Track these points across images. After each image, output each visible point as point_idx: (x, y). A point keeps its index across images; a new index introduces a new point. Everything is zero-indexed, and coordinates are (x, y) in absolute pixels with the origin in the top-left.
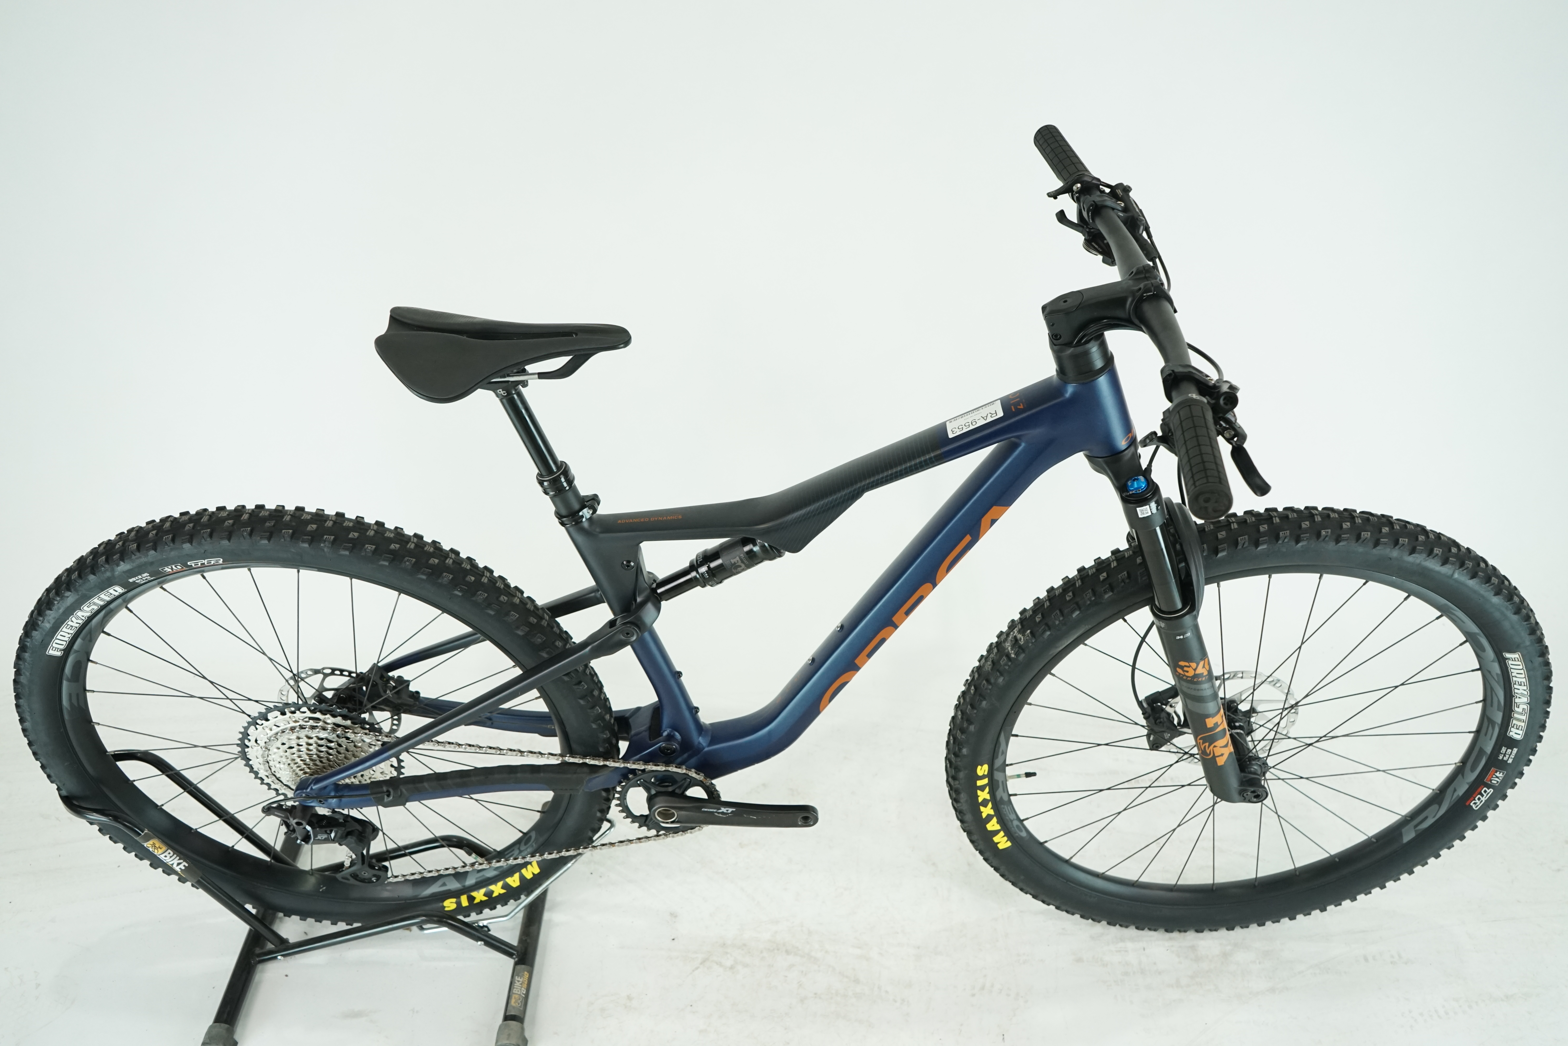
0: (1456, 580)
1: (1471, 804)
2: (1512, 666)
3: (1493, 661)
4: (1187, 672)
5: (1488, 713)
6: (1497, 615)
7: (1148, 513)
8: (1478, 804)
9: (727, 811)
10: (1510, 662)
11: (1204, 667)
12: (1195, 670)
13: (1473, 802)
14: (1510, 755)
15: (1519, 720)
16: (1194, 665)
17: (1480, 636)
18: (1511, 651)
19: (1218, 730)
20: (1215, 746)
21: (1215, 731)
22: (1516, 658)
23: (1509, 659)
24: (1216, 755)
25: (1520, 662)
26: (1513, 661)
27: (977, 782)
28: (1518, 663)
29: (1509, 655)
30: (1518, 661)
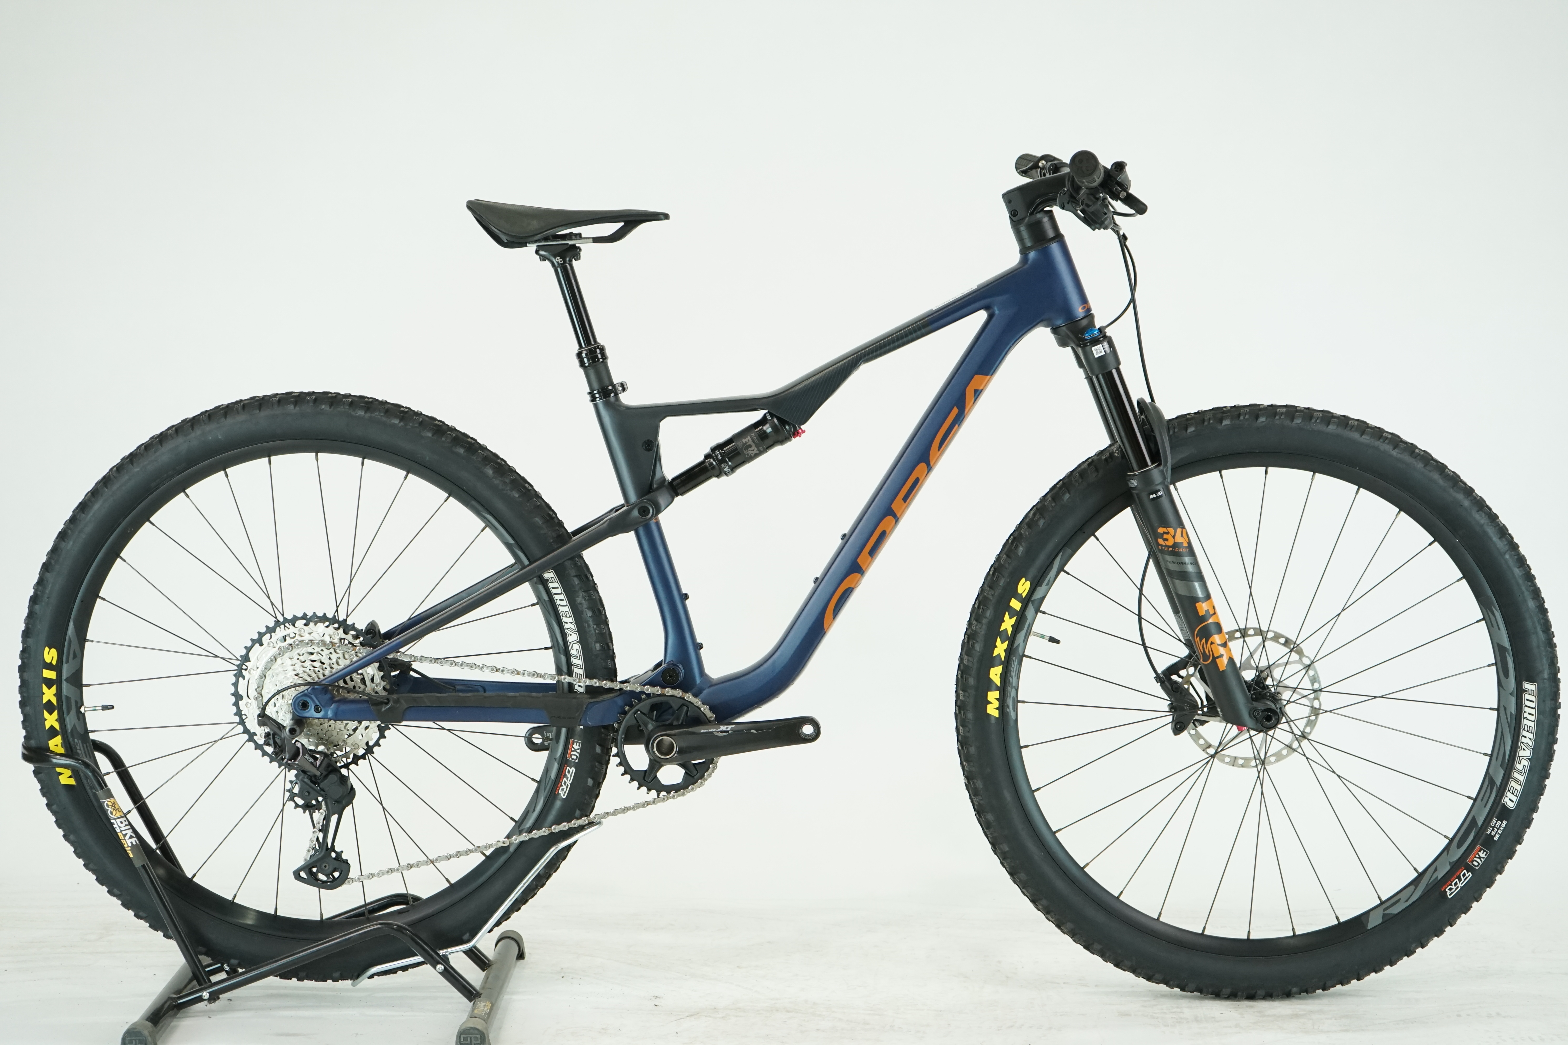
1: (1447, 890)
2: (1526, 702)
3: (1511, 694)
5: (1492, 771)
8: (1453, 891)
9: (727, 728)
10: (1527, 696)
13: (1450, 887)
14: (1498, 829)
15: (1517, 781)
17: (1509, 655)
18: (1531, 680)
19: (1210, 621)
20: (1212, 643)
21: (1208, 621)
22: (1532, 691)
23: (1526, 691)
24: (1216, 656)
25: (1535, 697)
26: (1529, 694)
27: (1013, 599)
28: (1533, 698)
29: (1527, 686)
30: (1534, 695)
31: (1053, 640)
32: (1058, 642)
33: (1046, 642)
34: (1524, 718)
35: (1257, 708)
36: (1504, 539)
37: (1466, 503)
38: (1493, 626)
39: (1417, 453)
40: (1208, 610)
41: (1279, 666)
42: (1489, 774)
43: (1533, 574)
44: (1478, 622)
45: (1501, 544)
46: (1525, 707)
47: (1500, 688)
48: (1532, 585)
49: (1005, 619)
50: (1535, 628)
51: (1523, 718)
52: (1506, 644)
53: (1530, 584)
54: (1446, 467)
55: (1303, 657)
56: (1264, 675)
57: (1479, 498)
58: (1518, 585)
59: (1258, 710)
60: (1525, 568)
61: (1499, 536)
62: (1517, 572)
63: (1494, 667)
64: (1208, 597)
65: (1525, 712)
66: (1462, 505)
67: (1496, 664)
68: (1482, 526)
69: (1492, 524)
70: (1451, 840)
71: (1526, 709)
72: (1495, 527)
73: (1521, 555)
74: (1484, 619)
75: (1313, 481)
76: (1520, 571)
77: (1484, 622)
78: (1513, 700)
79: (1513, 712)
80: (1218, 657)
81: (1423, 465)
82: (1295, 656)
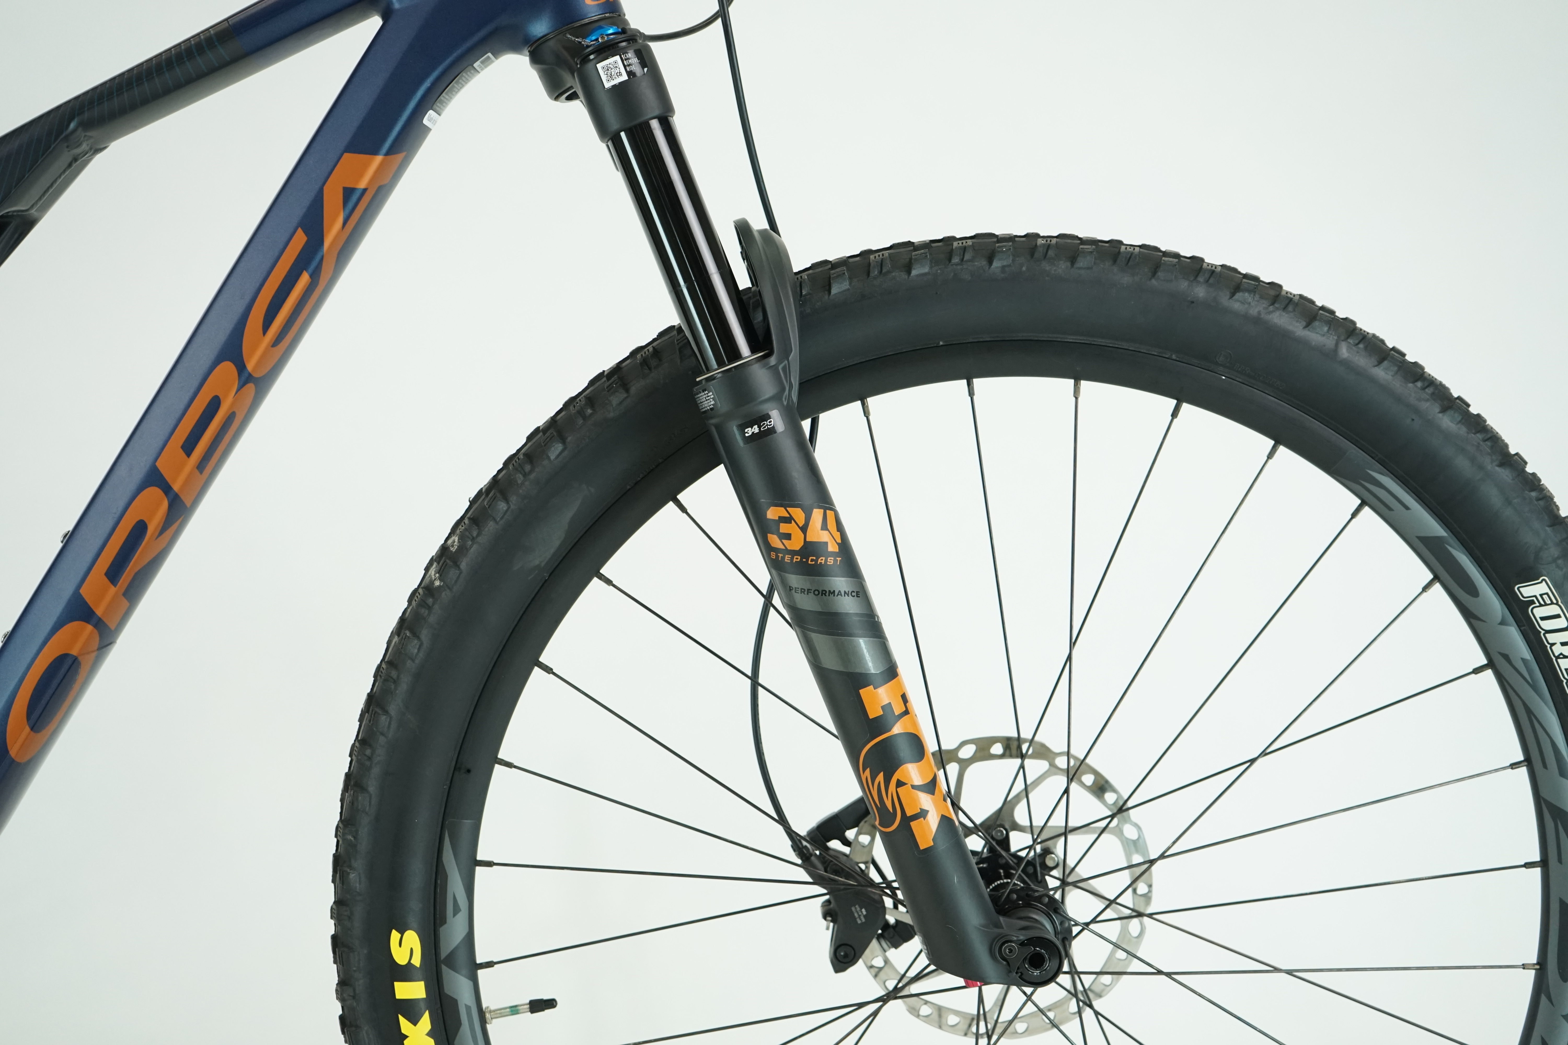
0: (1345, 363)
2: (1547, 625)
3: (1503, 623)
4: (788, 536)
5: (1544, 794)
6: (1462, 465)
7: (620, 74)
10: (1539, 612)
11: (824, 527)
12: (804, 529)
16: (798, 514)
17: (1455, 548)
18: (1531, 576)
19: (897, 729)
20: (900, 784)
21: (889, 730)
22: (1545, 597)
23: (1533, 602)
24: (909, 813)
25: (1557, 604)
26: (1541, 605)
27: (396, 984)
28: (1554, 610)
29: (1528, 591)
30: (1552, 603)
31: (539, 1006)
32: (550, 1004)
33: (528, 1017)
34: (1557, 658)
35: (1008, 938)
36: (1317, 323)
37: (1200, 292)
38: (1390, 509)
39: (1043, 245)
40: (890, 703)
41: (1018, 798)
42: (1546, 801)
43: (1413, 361)
44: (1354, 515)
45: (1318, 336)
46: (1547, 635)
47: (1473, 621)
48: (1426, 384)
49: (404, 1031)
50: (1481, 467)
51: (1554, 659)
52: (1437, 529)
53: (1419, 384)
54: (1120, 243)
55: (1054, 759)
56: (1001, 832)
57: (1219, 269)
58: (1398, 399)
59: (1011, 941)
60: (1393, 357)
61: (1304, 323)
62: (1383, 374)
63: (1437, 586)
64: (891, 672)
65: (1552, 645)
66: (1193, 302)
67: (1436, 578)
68: (1257, 321)
69: (1277, 305)
70: (1541, 966)
71: (1551, 638)
72: (1285, 308)
73: (1370, 336)
74: (1363, 503)
75: (871, 418)
76: (1386, 369)
77: (1367, 510)
78: (1513, 633)
79: (1527, 654)
80: (915, 817)
81: (1069, 264)
82: (1035, 767)
